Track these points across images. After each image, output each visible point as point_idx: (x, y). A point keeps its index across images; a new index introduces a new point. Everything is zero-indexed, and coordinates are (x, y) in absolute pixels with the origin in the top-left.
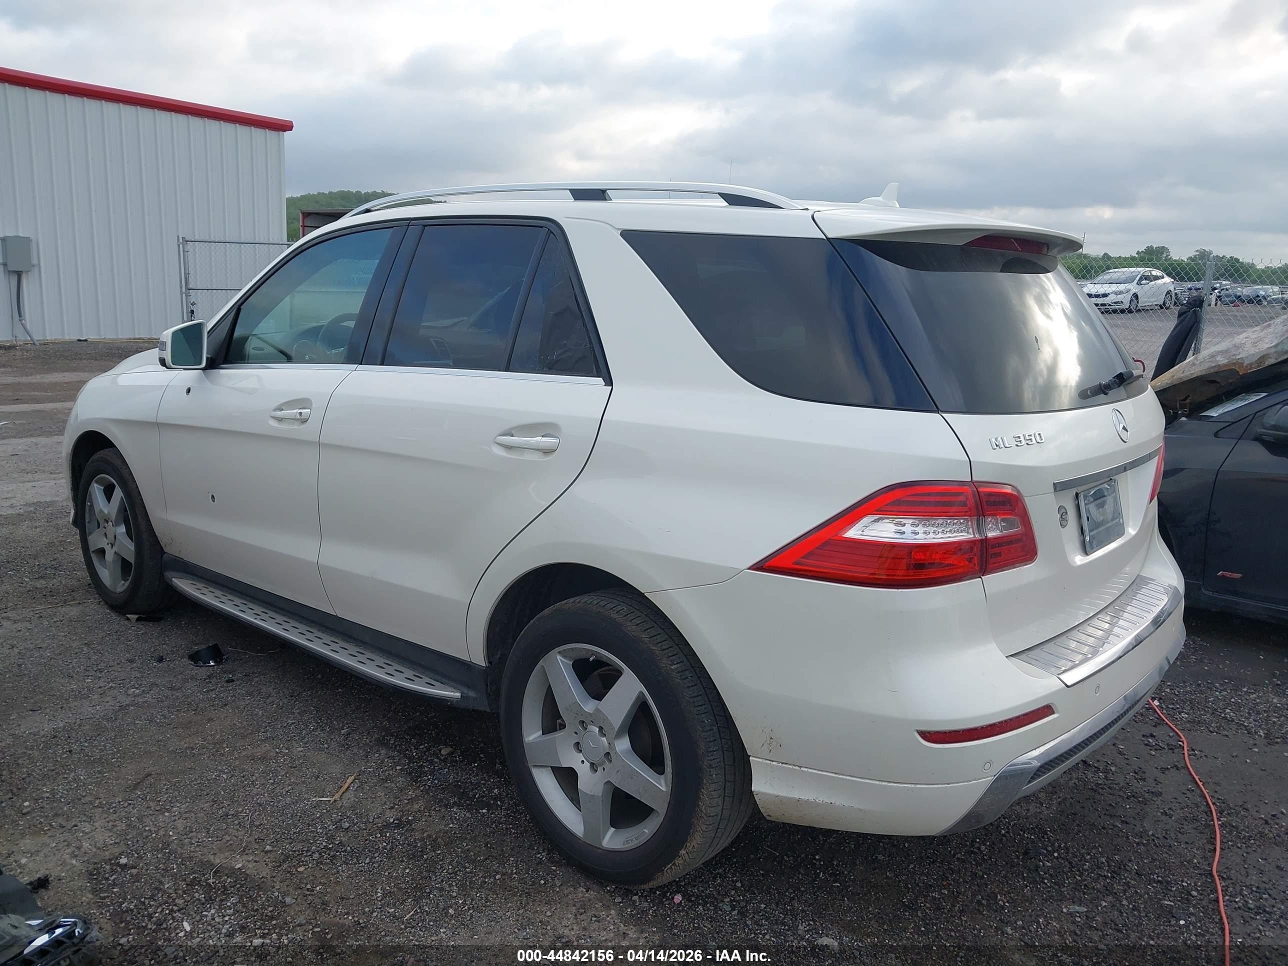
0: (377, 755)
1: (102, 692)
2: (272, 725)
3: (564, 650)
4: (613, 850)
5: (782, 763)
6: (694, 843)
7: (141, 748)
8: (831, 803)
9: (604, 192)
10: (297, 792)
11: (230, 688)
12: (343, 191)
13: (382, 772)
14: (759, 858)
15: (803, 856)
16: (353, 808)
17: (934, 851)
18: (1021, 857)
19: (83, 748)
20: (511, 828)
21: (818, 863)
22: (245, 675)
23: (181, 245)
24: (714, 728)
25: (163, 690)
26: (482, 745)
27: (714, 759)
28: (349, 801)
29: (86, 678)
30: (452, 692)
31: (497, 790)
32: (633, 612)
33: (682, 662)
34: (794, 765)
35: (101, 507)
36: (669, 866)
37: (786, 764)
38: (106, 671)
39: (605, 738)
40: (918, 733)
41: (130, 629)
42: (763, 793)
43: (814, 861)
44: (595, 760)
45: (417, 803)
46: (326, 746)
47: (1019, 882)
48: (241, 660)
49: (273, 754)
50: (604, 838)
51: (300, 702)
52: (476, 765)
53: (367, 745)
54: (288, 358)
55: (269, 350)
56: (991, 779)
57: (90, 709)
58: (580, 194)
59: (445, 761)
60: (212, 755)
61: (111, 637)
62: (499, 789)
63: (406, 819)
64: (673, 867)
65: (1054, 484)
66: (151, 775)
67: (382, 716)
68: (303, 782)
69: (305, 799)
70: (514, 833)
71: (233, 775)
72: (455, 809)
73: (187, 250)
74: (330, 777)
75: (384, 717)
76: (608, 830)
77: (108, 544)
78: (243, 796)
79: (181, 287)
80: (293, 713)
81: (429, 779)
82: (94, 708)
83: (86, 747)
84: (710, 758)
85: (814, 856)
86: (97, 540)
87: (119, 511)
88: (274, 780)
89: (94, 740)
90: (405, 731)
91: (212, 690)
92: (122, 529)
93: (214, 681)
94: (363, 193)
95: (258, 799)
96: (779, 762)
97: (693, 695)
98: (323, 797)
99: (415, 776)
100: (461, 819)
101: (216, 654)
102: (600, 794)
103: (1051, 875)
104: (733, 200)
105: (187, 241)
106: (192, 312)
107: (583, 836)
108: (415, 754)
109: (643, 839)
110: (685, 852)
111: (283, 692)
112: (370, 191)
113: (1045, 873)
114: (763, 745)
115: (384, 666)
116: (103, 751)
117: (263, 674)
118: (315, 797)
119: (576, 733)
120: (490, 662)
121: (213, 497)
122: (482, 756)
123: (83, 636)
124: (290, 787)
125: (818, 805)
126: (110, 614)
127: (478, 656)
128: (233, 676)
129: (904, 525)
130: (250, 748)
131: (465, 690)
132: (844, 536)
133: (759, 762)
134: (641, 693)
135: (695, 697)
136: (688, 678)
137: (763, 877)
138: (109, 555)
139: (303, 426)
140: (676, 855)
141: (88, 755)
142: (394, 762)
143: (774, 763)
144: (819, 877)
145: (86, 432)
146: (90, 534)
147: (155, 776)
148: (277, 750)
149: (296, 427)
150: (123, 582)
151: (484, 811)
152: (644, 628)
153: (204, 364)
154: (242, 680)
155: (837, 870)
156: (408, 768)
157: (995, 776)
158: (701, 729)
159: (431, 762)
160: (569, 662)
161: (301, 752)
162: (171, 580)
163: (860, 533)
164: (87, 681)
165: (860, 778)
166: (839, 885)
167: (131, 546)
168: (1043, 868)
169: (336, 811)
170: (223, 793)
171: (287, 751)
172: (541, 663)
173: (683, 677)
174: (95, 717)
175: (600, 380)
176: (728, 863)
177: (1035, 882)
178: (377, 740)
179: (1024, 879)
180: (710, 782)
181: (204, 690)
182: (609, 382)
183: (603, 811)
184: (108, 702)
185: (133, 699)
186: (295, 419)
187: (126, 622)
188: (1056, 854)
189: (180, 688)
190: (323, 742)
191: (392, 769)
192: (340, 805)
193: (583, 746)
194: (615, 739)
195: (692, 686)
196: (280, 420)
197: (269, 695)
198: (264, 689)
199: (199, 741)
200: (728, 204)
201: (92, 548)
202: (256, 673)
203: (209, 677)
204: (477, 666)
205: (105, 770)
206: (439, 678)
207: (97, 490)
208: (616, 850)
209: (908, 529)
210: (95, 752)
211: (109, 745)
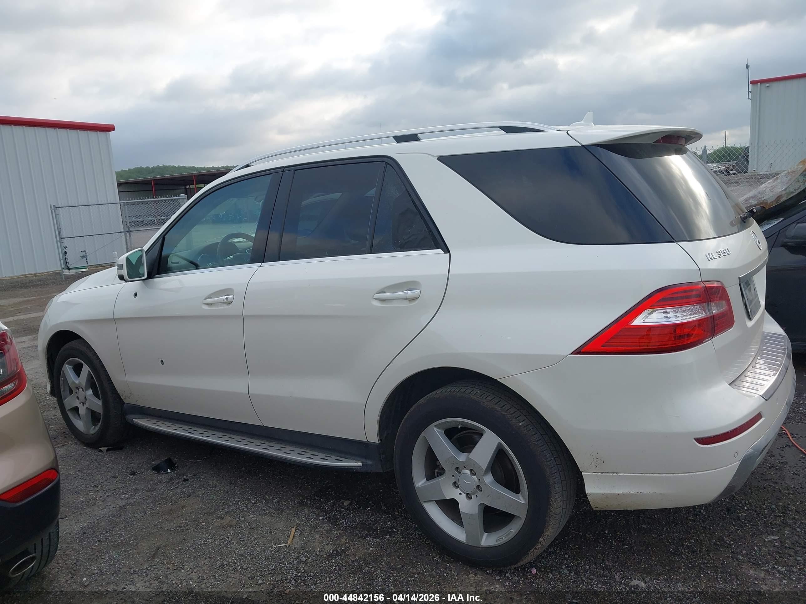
0: (303, 512)
1: (103, 500)
2: (226, 504)
3: (439, 424)
4: (489, 547)
5: (605, 473)
6: (548, 533)
7: (146, 531)
8: (641, 493)
9: (416, 135)
10: (262, 544)
11: (188, 484)
12: (138, 168)
13: (311, 522)
14: (571, 538)
15: (597, 532)
16: (302, 547)
17: (674, 517)
18: (727, 513)
19: (107, 537)
20: (409, 544)
21: (608, 536)
22: (194, 475)
23: (53, 211)
24: (552, 459)
25: (144, 493)
26: (367, 496)
27: (556, 478)
28: (298, 544)
29: (89, 492)
30: (356, 463)
31: (390, 522)
32: (485, 393)
33: (525, 420)
34: (613, 473)
35: (73, 380)
36: (532, 550)
37: (607, 473)
38: (100, 486)
39: (475, 476)
40: (695, 440)
41: (104, 457)
42: (593, 494)
43: (605, 535)
44: (469, 491)
45: (343, 538)
46: (267, 511)
47: (732, 528)
48: (187, 466)
49: (235, 522)
50: (481, 540)
51: (238, 487)
52: (369, 509)
53: (294, 507)
54: (197, 266)
55: (183, 262)
56: (738, 463)
57: (100, 512)
58: (400, 139)
59: (348, 509)
60: (195, 528)
61: (94, 464)
62: (391, 521)
63: (340, 549)
64: (535, 551)
65: (739, 278)
66: (160, 547)
67: (295, 488)
68: (263, 537)
69: (269, 547)
70: (413, 547)
71: (215, 540)
72: (369, 539)
73: (57, 213)
74: (279, 531)
75: (297, 488)
76: (484, 534)
77: (80, 403)
78: (227, 552)
79: (56, 238)
80: (236, 495)
81: (343, 522)
82: (103, 510)
83: (108, 536)
84: (553, 478)
85: (604, 531)
86: (70, 402)
87: (88, 380)
88: (244, 538)
89: (112, 531)
90: (314, 494)
91: (176, 488)
92: (90, 392)
93: (175, 482)
94: (151, 167)
95: (238, 552)
96: (602, 473)
97: (537, 440)
98: (280, 544)
99: (334, 521)
100: (375, 544)
101: (170, 464)
102: (477, 513)
103: (749, 521)
104: (508, 130)
105: (57, 208)
106: (66, 253)
107: (466, 541)
108: (327, 508)
109: (511, 536)
110: (542, 539)
111: (224, 482)
112: (155, 165)
113: (745, 520)
114: (591, 464)
115: (303, 453)
116: (121, 537)
117: (206, 473)
118: (275, 545)
119: (453, 476)
120: (381, 440)
121: (162, 361)
122: (370, 502)
123: (74, 466)
124: (256, 541)
125: (632, 495)
126: (86, 450)
127: (373, 437)
128: (186, 477)
129: (669, 313)
130: (218, 521)
131: (364, 460)
132: (631, 324)
133: (589, 474)
134: (500, 444)
135: (538, 441)
136: (531, 429)
137: (579, 549)
138: (82, 411)
139: (231, 306)
140: (537, 542)
141: (112, 542)
142: (316, 515)
143: (599, 474)
144: (613, 544)
145: (58, 332)
146: (65, 398)
147: (164, 548)
148: (237, 519)
149: (225, 307)
150: (94, 427)
151: (388, 537)
152: (496, 402)
153: (146, 277)
154: (193, 478)
155: (622, 538)
156: (327, 517)
157: (740, 460)
158: (545, 461)
159: (340, 511)
160: (442, 431)
161: (253, 518)
162: (132, 421)
163: (642, 321)
164: (90, 494)
165: (659, 474)
166: (627, 547)
167: (100, 403)
168: (742, 517)
169: (293, 551)
170: (213, 552)
171: (243, 519)
172: (423, 434)
173: (528, 429)
174: (106, 516)
175: (440, 251)
176: (553, 544)
177: (741, 526)
178: (299, 503)
179: (734, 526)
180: (555, 492)
181: (172, 488)
182: (447, 250)
183: (478, 523)
184: (110, 505)
185: (127, 501)
186: (223, 303)
187: (100, 453)
188: (746, 508)
189: (155, 489)
190: (265, 509)
191: (317, 519)
192: (294, 547)
193: (460, 483)
194: (483, 475)
195: (534, 434)
196: (209, 304)
197: (216, 486)
198: (210, 482)
199: (182, 521)
200: (506, 133)
201: (68, 407)
202: (200, 473)
203: (171, 479)
204: (372, 443)
205: (128, 549)
206: (343, 455)
207: (68, 369)
208: (491, 546)
209: (671, 315)
210: (116, 538)
211: (124, 533)
